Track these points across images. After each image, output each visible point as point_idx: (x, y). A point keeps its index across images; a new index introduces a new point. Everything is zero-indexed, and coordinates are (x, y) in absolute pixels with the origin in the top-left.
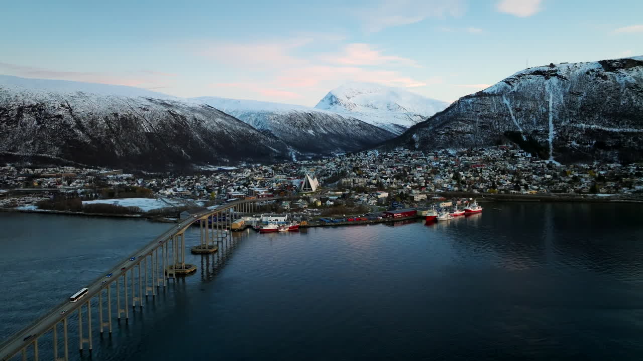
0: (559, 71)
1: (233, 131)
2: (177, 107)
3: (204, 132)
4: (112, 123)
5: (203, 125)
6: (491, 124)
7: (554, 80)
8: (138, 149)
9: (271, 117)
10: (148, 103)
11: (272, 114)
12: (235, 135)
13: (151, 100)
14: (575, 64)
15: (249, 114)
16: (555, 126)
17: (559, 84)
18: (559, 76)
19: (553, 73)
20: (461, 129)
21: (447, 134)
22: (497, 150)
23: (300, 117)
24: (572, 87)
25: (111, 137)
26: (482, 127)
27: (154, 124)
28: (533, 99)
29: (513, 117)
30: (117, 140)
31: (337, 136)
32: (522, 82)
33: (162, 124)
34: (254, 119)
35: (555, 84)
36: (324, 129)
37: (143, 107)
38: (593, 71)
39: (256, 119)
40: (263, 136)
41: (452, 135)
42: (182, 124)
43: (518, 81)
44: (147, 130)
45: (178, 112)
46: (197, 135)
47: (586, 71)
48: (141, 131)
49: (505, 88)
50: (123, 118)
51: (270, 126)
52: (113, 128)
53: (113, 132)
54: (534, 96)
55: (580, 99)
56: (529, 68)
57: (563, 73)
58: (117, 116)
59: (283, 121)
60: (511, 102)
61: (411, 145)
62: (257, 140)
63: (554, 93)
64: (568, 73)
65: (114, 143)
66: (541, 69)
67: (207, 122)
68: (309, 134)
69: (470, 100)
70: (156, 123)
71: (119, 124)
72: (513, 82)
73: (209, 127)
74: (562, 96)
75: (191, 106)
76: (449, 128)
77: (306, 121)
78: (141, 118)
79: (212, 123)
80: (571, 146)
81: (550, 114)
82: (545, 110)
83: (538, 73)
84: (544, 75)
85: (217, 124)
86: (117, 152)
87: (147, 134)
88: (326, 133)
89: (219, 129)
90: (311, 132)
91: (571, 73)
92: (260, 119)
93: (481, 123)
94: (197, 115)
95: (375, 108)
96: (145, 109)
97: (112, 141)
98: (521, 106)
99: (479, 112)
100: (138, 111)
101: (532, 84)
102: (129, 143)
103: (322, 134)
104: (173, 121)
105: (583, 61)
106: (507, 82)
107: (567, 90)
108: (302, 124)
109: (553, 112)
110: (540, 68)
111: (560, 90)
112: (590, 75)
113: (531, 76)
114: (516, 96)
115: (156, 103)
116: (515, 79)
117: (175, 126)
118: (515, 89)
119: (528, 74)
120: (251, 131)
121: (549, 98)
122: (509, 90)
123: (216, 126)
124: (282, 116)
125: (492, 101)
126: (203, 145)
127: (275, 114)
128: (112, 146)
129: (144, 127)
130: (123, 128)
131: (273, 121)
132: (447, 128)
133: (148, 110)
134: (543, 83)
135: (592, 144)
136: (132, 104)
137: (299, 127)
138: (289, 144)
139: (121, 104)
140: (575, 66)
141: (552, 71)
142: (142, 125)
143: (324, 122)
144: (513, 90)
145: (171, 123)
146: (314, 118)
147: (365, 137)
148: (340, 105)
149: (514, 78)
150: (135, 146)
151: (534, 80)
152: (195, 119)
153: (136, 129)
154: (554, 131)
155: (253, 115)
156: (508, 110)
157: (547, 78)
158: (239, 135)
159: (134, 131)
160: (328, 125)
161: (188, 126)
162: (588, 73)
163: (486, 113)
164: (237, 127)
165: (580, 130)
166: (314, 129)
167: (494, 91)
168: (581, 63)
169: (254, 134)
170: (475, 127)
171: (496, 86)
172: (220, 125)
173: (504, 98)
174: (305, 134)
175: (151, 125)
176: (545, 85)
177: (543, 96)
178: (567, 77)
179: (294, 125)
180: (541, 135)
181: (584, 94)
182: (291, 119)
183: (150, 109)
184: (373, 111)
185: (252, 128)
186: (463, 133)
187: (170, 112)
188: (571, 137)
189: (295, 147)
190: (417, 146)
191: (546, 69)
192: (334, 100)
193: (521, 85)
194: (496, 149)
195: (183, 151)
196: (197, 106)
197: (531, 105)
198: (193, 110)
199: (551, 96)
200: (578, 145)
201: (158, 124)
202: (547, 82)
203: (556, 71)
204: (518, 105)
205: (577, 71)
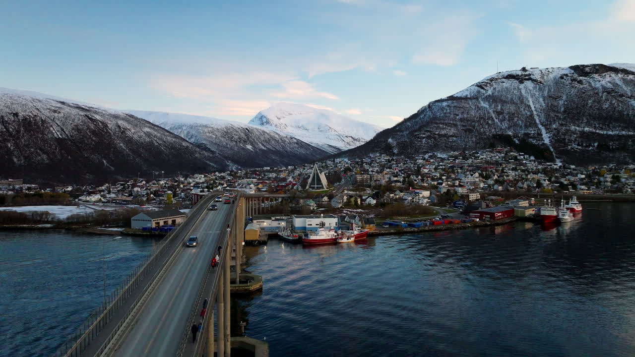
0: (533, 75)
1: (165, 142)
2: (96, 113)
3: (129, 141)
4: (9, 124)
5: (129, 133)
6: (474, 127)
7: (529, 84)
8: (45, 157)
9: (206, 130)
10: (59, 105)
11: (206, 126)
12: (166, 146)
13: (63, 103)
14: (547, 69)
15: (180, 127)
16: (547, 129)
17: (535, 88)
18: (533, 80)
19: (527, 77)
20: (443, 132)
21: (429, 137)
22: (494, 153)
23: (237, 132)
24: (549, 90)
25: (9, 141)
26: (466, 131)
27: (67, 129)
28: (512, 102)
29: (496, 120)
30: (16, 145)
31: (276, 152)
32: (495, 86)
33: (77, 128)
34: (186, 132)
35: (531, 88)
36: (263, 145)
37: (53, 108)
38: (567, 75)
39: (189, 132)
40: (198, 149)
41: (435, 138)
42: (103, 131)
43: (491, 86)
44: (58, 135)
45: (98, 117)
46: (122, 145)
47: (560, 76)
48: (50, 136)
49: (479, 92)
50: (25, 119)
51: (205, 139)
52: (11, 130)
53: (10, 135)
54: (512, 99)
55: (561, 102)
56: (500, 73)
57: (537, 76)
58: (17, 116)
59: (219, 135)
60: (490, 106)
61: (388, 150)
62: (192, 153)
63: (532, 97)
64: (542, 77)
65: (12, 148)
66: (514, 73)
67: (133, 131)
68: (248, 149)
69: (445, 104)
70: (70, 128)
71: (19, 125)
72: (486, 86)
73: (135, 137)
74: (541, 100)
75: (113, 113)
76: (430, 131)
77: (243, 135)
78: (50, 121)
79: (139, 132)
80: (572, 148)
81: (535, 118)
82: (529, 113)
83: (510, 77)
84: (518, 79)
85: (145, 133)
86: (15, 160)
87: (58, 140)
88: (265, 149)
89: (148, 139)
90: (249, 147)
91: (545, 77)
92: (193, 132)
93: (463, 126)
94: (120, 122)
95: (307, 129)
96: (55, 111)
97: (9, 146)
98: (502, 109)
99: (458, 115)
100: (47, 113)
101: (507, 88)
102: (32, 150)
103: (261, 150)
104: (92, 126)
105: (554, 67)
106: (480, 86)
107: (546, 93)
108: (239, 138)
109: (538, 115)
110: (512, 72)
111: (537, 93)
112: (565, 80)
113: (504, 80)
114: (493, 99)
115: (69, 106)
116: (487, 83)
117: (93, 132)
118: (490, 92)
119: (500, 77)
120: (184, 144)
121: (529, 101)
122: (484, 94)
123: (144, 135)
124: (217, 129)
125: (468, 104)
126: (129, 155)
127: (210, 127)
128: (9, 153)
129: (54, 131)
130: (25, 131)
131: (208, 134)
132: (427, 131)
133: (59, 112)
134: (518, 87)
135: (594, 146)
136: (39, 105)
137: (236, 142)
138: (228, 158)
139: (24, 103)
140: (547, 70)
141: (526, 75)
142: (52, 129)
143: (262, 138)
144: (488, 94)
145: (89, 128)
146: (251, 134)
147: (304, 155)
148: (271, 125)
149: (486, 81)
150: (41, 153)
151: (507, 84)
152: (119, 127)
153: (43, 134)
154: (546, 133)
155: (184, 128)
156: (489, 113)
157: (521, 82)
158: (172, 147)
159: (40, 136)
160: (266, 141)
161: (109, 132)
162: (562, 78)
163: (465, 116)
164: (168, 138)
165: (574, 133)
166: (252, 144)
167: (467, 95)
168: (553, 68)
169: (187, 147)
170: (458, 130)
171: (467, 90)
172: (148, 134)
173: (481, 102)
174: (243, 149)
175: (62, 130)
176: (520, 89)
177: (521, 99)
178: (542, 81)
179: (231, 139)
180: (534, 138)
181: (564, 97)
182: (228, 133)
183: (62, 111)
184: (305, 132)
185: (184, 140)
186: (445, 135)
187: (88, 117)
188: (569, 140)
189: (235, 162)
190: (395, 151)
191: (520, 73)
192: (265, 120)
193: (495, 89)
194: (491, 152)
195: (105, 162)
196: (120, 113)
197: (512, 108)
198: (116, 117)
199: (530, 99)
200: (579, 147)
201: (73, 129)
202: (522, 86)
203: (530, 75)
204: (499, 107)
205: (551, 76)
